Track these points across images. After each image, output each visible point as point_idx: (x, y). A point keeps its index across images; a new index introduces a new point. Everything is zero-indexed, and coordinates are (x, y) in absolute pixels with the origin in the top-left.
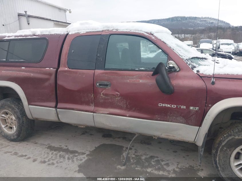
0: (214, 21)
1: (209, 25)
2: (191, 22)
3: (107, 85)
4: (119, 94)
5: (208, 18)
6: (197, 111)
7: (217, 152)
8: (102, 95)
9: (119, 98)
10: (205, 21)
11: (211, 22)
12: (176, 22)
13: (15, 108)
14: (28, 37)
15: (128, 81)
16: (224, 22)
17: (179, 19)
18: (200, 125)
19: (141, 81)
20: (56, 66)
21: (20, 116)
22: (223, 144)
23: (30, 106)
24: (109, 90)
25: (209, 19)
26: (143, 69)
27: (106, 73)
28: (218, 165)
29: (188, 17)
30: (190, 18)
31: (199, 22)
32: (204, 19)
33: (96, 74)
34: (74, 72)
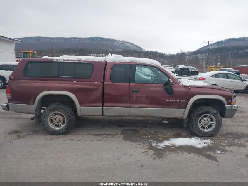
0: (130, 45)
1: (126, 48)
2: (110, 44)
3: (137, 92)
4: (145, 96)
5: (125, 41)
6: (184, 102)
7: (192, 120)
8: (134, 97)
9: (145, 98)
10: (123, 44)
11: (127, 45)
12: (96, 42)
13: (67, 110)
14: (75, 62)
15: (150, 89)
16: (138, 47)
17: (99, 40)
18: (185, 109)
19: (157, 89)
20: (103, 81)
21: (70, 115)
22: (195, 116)
23: (81, 107)
24: (138, 94)
25: (125, 43)
26: (157, 83)
27: (136, 85)
28: (193, 126)
29: (107, 39)
30: (109, 40)
31: (117, 44)
32: (122, 43)
33: (130, 86)
34: (116, 85)
